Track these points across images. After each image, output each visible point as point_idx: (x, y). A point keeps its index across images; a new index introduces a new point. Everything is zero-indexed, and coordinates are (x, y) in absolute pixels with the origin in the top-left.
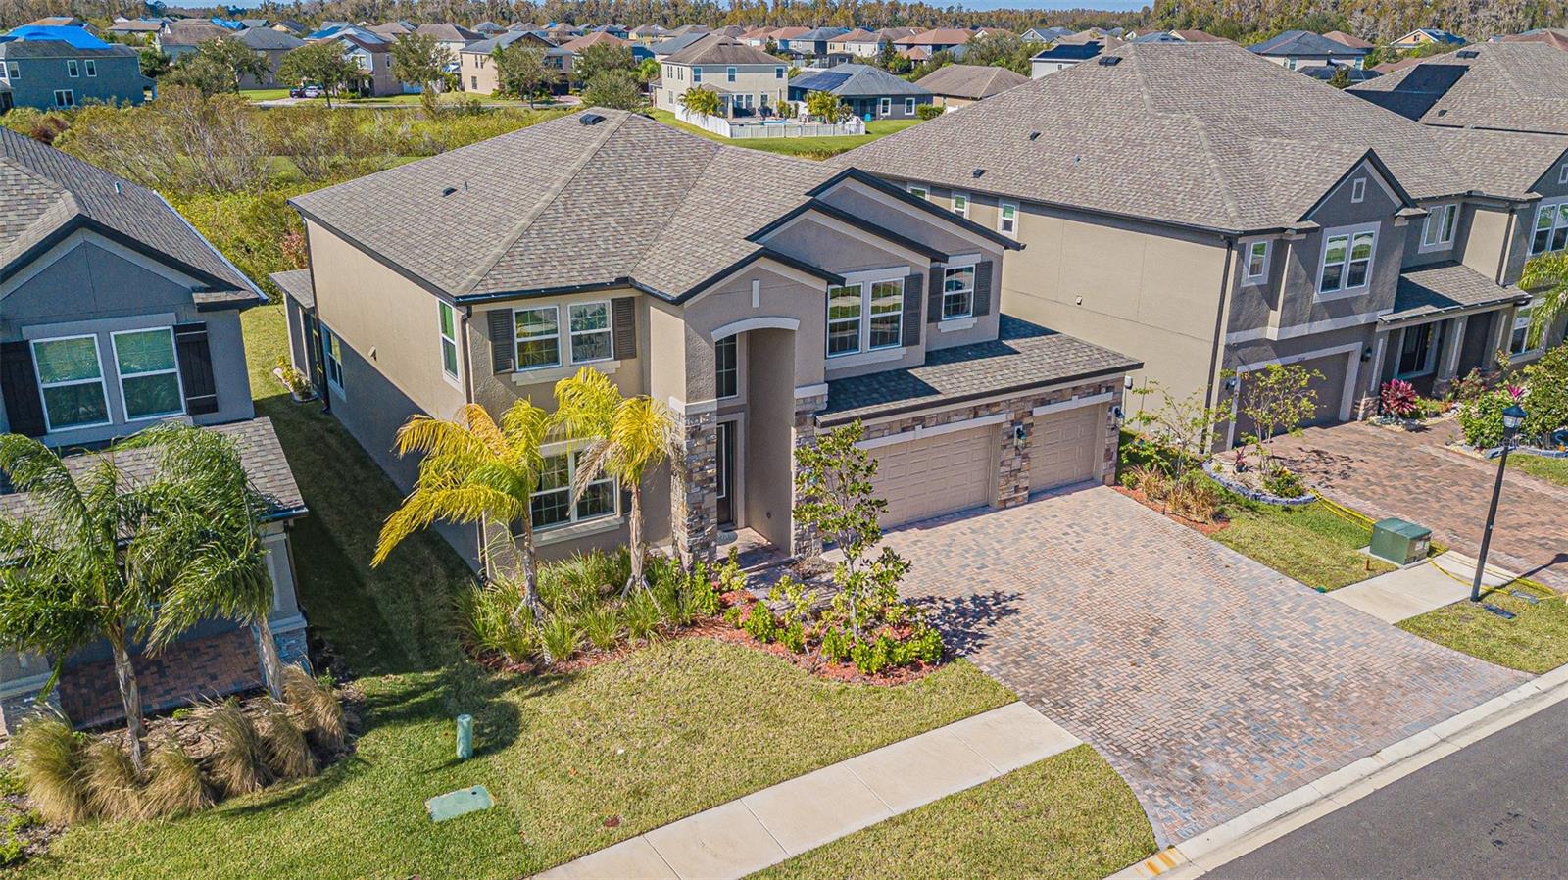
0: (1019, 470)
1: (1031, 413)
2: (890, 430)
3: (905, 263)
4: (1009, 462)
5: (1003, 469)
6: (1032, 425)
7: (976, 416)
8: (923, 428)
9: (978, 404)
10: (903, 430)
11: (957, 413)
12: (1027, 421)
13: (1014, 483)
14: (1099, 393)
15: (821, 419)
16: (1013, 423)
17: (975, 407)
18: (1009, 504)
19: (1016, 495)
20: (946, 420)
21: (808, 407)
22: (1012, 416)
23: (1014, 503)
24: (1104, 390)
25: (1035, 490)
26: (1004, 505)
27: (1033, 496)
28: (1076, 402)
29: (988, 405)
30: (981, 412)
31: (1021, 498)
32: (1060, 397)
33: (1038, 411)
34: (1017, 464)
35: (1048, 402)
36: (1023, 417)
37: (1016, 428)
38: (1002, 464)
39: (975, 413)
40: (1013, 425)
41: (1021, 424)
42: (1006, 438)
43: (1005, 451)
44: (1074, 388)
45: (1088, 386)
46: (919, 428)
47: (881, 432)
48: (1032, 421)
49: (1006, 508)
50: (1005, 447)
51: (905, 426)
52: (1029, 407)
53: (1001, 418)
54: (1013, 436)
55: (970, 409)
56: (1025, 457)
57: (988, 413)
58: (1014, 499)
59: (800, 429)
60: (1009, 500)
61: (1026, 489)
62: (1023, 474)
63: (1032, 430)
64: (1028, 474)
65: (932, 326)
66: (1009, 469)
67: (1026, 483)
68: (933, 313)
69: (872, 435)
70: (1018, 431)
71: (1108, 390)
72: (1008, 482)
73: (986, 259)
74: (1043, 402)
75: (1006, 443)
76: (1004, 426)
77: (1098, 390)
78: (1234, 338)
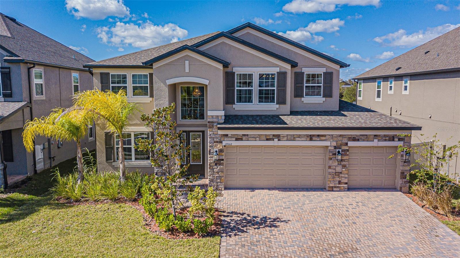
0: (341, 173)
1: (347, 144)
2: (259, 138)
3: (276, 66)
4: (334, 167)
5: (330, 170)
6: (348, 150)
7: (311, 140)
8: (278, 140)
9: (314, 134)
10: (267, 140)
11: (299, 136)
13: (338, 179)
14: (393, 140)
15: (219, 126)
16: (335, 147)
17: (310, 135)
18: (334, 189)
19: (339, 185)
20: (293, 138)
21: (215, 120)
22: (334, 144)
23: (338, 189)
24: (396, 139)
25: (351, 186)
26: (331, 189)
27: (349, 189)
28: (376, 143)
29: (318, 136)
30: (314, 138)
31: (343, 188)
32: (367, 138)
33: (351, 144)
34: (339, 169)
35: (358, 140)
36: (341, 145)
37: (337, 150)
38: (330, 167)
39: (311, 138)
40: (335, 148)
41: (340, 148)
42: (331, 154)
43: (331, 161)
44: (375, 135)
45: (385, 136)
46: (276, 140)
47: (255, 138)
48: (347, 148)
49: (333, 191)
50: (331, 159)
51: (268, 138)
52: (345, 140)
53: (327, 143)
54: (335, 154)
55: (307, 136)
56: (344, 166)
57: (319, 139)
58: (338, 187)
59: (211, 129)
60: (335, 187)
61: (346, 183)
62: (343, 175)
63: (348, 153)
64: (346, 176)
65: (298, 99)
66: (334, 171)
67: (346, 181)
68: (298, 93)
69: (249, 139)
70: (339, 152)
71: (399, 140)
72: (334, 178)
73: (329, 71)
74: (354, 139)
75: (331, 157)
76: (330, 148)
77: (392, 138)
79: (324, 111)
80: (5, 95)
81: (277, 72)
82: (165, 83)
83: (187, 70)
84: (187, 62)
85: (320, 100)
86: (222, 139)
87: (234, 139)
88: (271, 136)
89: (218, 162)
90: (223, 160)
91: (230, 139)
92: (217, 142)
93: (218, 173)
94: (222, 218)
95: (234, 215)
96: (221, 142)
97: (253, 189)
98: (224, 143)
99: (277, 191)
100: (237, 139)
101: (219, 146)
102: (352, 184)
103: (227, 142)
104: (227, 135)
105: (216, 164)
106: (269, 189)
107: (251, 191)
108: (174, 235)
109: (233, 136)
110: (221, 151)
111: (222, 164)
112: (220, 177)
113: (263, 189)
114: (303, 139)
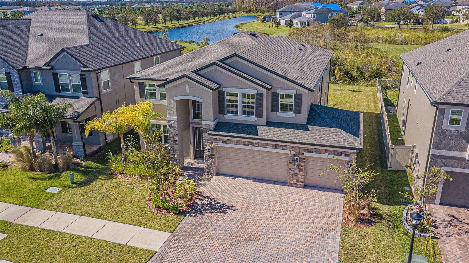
0: (298, 174)
1: (303, 154)
2: (239, 143)
3: (256, 89)
4: (293, 170)
5: (290, 171)
6: (304, 159)
7: (276, 148)
8: (252, 146)
9: (278, 144)
10: (244, 145)
11: (267, 145)
13: (296, 178)
14: (341, 155)
15: (210, 132)
16: (294, 155)
17: (275, 145)
19: (297, 183)
20: (263, 146)
21: (207, 127)
22: (294, 153)
23: (296, 186)
24: (343, 155)
25: (307, 184)
27: (306, 186)
28: (326, 156)
29: (282, 145)
30: (278, 147)
31: (300, 185)
32: (319, 151)
33: (306, 154)
34: (297, 171)
35: (312, 152)
36: (299, 154)
37: (296, 158)
38: (290, 169)
41: (298, 157)
42: (291, 160)
43: (291, 165)
44: (326, 150)
45: (334, 151)
46: (250, 145)
48: (304, 157)
49: (292, 186)
50: (291, 163)
51: (245, 143)
52: (302, 151)
53: (288, 152)
54: (294, 160)
55: (273, 145)
56: (301, 170)
57: (282, 148)
58: (296, 184)
59: (205, 134)
60: (294, 184)
61: (303, 182)
62: (300, 176)
63: (304, 161)
64: (303, 177)
65: (274, 113)
66: (293, 172)
67: (302, 180)
68: (274, 109)
69: (232, 143)
70: (297, 159)
71: (346, 155)
72: (293, 177)
73: (299, 93)
74: (309, 151)
75: (291, 162)
76: (290, 155)
77: (340, 154)
78: (437, 152)
79: (294, 124)
80: (84, 93)
81: (256, 94)
82: (174, 100)
83: (188, 91)
84: (187, 86)
85: (290, 115)
86: (213, 141)
87: (221, 142)
88: (247, 142)
89: (211, 156)
90: (214, 155)
91: (218, 142)
92: (209, 143)
93: (211, 163)
95: (206, 200)
96: (212, 143)
97: (235, 177)
98: (214, 144)
99: (250, 181)
100: (223, 142)
101: (211, 146)
102: (309, 182)
103: (217, 144)
104: (216, 139)
105: (209, 158)
106: (247, 178)
107: (233, 179)
108: (159, 211)
109: (220, 140)
110: (212, 149)
111: (214, 158)
112: (212, 167)
113: (243, 177)
114: (270, 147)
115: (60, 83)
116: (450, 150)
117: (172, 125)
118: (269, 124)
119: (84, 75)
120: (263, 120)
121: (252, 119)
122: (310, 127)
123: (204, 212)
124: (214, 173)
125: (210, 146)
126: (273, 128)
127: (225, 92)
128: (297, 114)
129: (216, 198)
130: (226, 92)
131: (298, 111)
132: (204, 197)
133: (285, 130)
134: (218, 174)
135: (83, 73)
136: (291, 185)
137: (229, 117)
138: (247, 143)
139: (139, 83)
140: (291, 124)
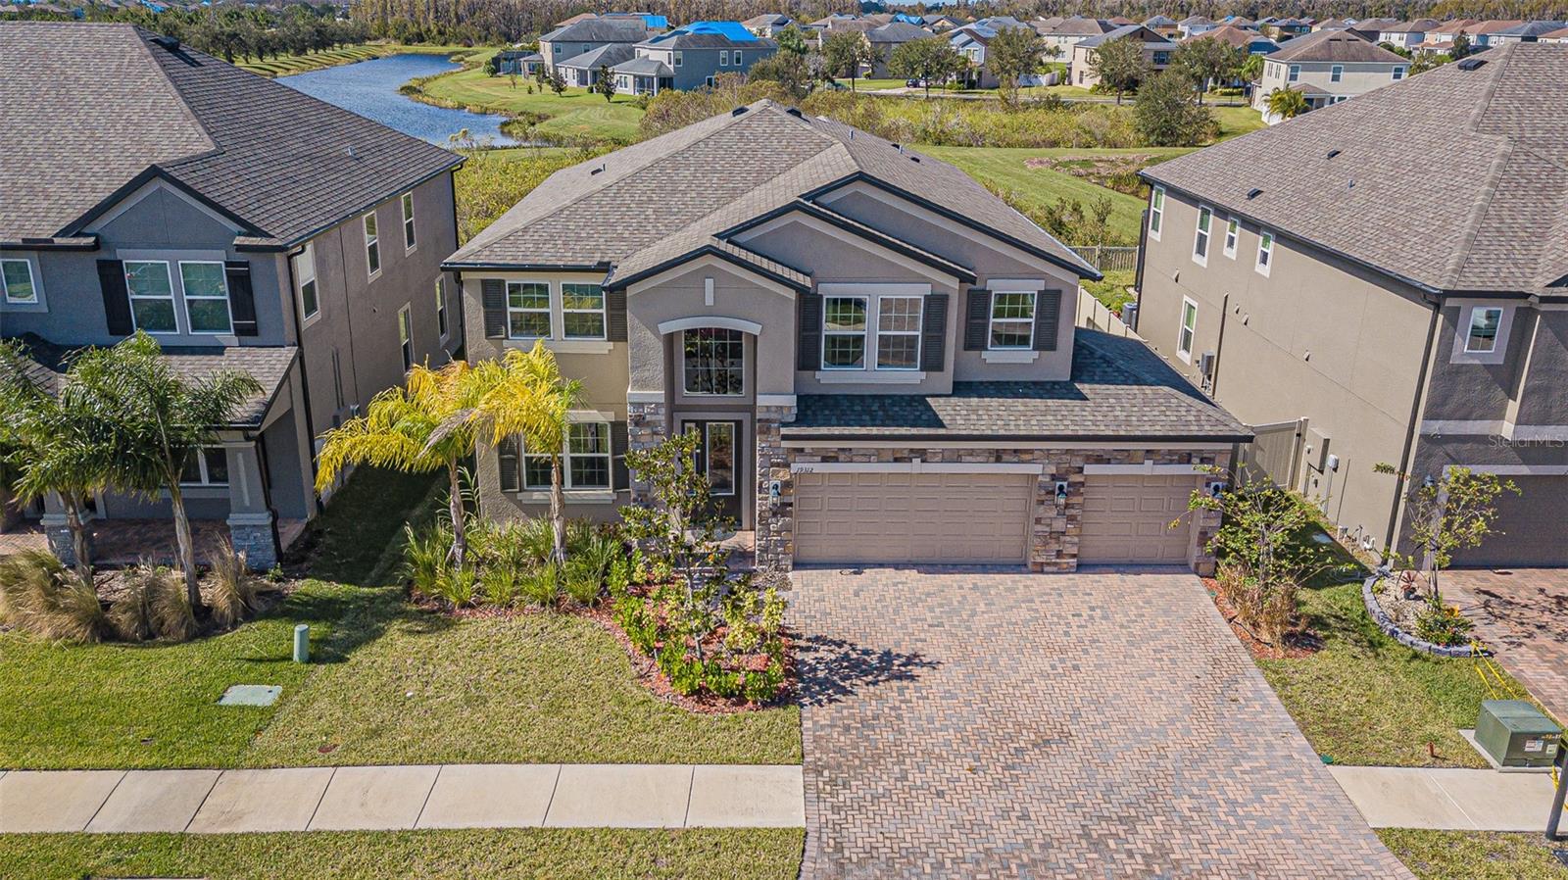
0: (1063, 533)
1: (1081, 470)
2: (879, 456)
3: (924, 280)
4: (1048, 521)
5: (1039, 528)
6: (1082, 484)
7: (998, 460)
8: (922, 461)
9: (1002, 448)
10: (896, 460)
11: (971, 452)
12: (1076, 478)
13: (1056, 547)
14: (1189, 462)
15: (784, 431)
16: (1053, 477)
17: (997, 450)
18: (1046, 569)
19: (1058, 561)
20: (957, 457)
21: (773, 416)
22: (1053, 470)
23: (1055, 569)
24: (1195, 460)
25: (1086, 560)
26: (1040, 569)
27: (1082, 567)
28: (1148, 468)
29: (1016, 451)
30: (1005, 457)
31: (1065, 566)
32: (1128, 458)
33: (1090, 469)
34: (1060, 525)
35: (1108, 462)
36: (1068, 472)
37: (1058, 484)
38: (1038, 521)
39: (998, 457)
40: (1053, 480)
41: (1065, 480)
42: (1043, 492)
43: (1042, 507)
44: (1148, 451)
45: (1170, 452)
46: (917, 461)
47: (867, 456)
48: (1082, 480)
49: (1042, 572)
50: (1042, 502)
51: (898, 455)
52: (1077, 462)
53: (1035, 469)
54: (1053, 492)
55: (990, 451)
56: (1071, 519)
57: (1016, 459)
58: (1055, 564)
59: (764, 437)
60: (1048, 564)
61: (1074, 556)
62: (1068, 539)
63: (1082, 490)
64: (1076, 539)
65: (973, 354)
66: (1048, 529)
67: (1075, 551)
68: (974, 340)
69: (855, 459)
70: (1061, 488)
71: (1202, 461)
72: (1046, 544)
73: (1053, 287)
74: (1100, 459)
75: (1043, 498)
76: (1040, 478)
77: (1186, 458)
78: (1437, 427)
79: (1035, 383)
80: (240, 331)
81: (926, 296)
82: (656, 332)
83: (709, 301)
84: (709, 283)
85: (1026, 355)
86: (790, 459)
87: (819, 459)
88: (906, 452)
89: (781, 510)
90: (791, 505)
91: (808, 458)
92: (778, 465)
93: (779, 533)
94: (799, 656)
95: (822, 648)
96: (787, 465)
97: (858, 567)
98: (795, 468)
99: (914, 573)
100: (825, 460)
101: (784, 475)
102: (1091, 554)
103: (800, 465)
104: (801, 450)
105: (775, 515)
106: (898, 566)
107: (855, 573)
108: (704, 704)
109: (814, 453)
110: (787, 485)
111: (790, 514)
112: (783, 543)
113: (881, 565)
114: (979, 459)
115: (131, 297)
116: (1466, 418)
117: (648, 418)
118: (962, 388)
119: (246, 264)
120: (945, 380)
121: (908, 377)
122: (1085, 388)
123: (847, 684)
124: (787, 563)
125: (781, 474)
126: (976, 399)
127: (821, 296)
128: (1046, 353)
129: (849, 639)
130: (825, 298)
131: (1046, 342)
132: (809, 640)
133: (1019, 404)
134: (798, 565)
135: (240, 257)
136: (1039, 569)
137: (831, 377)
138: (906, 454)
139: (484, 282)
140: (1025, 384)
